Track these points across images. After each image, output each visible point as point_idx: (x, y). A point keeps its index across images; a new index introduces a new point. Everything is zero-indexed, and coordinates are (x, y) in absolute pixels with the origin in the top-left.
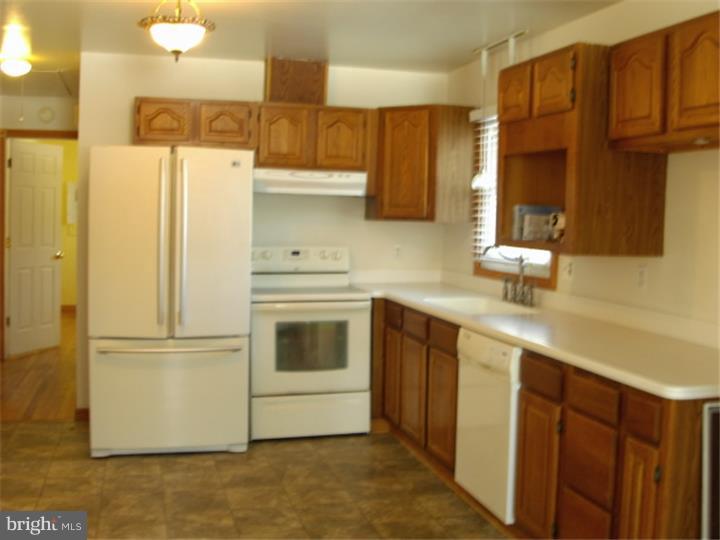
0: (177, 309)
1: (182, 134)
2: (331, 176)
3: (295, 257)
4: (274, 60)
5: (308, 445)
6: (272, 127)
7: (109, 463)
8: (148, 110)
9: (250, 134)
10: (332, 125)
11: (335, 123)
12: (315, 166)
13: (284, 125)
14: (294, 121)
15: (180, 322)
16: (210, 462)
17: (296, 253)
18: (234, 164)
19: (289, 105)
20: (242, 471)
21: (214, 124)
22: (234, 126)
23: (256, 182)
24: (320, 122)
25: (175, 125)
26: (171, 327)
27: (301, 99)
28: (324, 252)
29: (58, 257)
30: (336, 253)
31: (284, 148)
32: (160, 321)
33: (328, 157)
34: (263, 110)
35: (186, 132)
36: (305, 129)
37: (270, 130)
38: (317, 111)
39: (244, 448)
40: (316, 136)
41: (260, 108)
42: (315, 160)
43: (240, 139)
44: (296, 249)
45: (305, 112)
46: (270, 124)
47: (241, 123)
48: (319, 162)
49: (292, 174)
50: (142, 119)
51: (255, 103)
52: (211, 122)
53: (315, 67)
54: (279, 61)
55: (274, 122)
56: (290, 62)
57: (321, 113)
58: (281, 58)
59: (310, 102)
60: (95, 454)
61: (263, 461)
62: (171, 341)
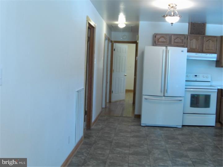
0: (166, 89)
1: (167, 43)
2: (207, 55)
3: (196, 77)
4: (191, 23)
5: (198, 128)
6: (191, 41)
7: (146, 127)
8: (158, 37)
9: (185, 43)
10: (207, 41)
11: (208, 40)
12: (202, 52)
13: (194, 41)
14: (197, 39)
15: (167, 92)
16: (172, 129)
17: (196, 76)
18: (182, 51)
19: (195, 35)
20: (181, 132)
21: (175, 40)
22: (180, 41)
23: (188, 56)
24: (204, 40)
25: (165, 41)
26: (164, 93)
27: (199, 34)
28: (204, 76)
29: (125, 75)
30: (207, 76)
31: (194, 47)
32: (161, 92)
33: (206, 49)
34: (189, 37)
35: (168, 43)
36: (200, 42)
37: (190, 42)
38: (204, 37)
39: (181, 127)
40: (203, 44)
41: (188, 36)
42: (202, 51)
43: (182, 45)
44: (196, 75)
45: (200, 37)
46: (191, 40)
47: (182, 40)
48: (203, 51)
49: (196, 54)
50: (156, 39)
51: (187, 35)
52: (174, 40)
53: (203, 25)
54: (193, 23)
55: (192, 40)
56: (196, 23)
57: (204, 38)
58: (193, 22)
59: (201, 34)
60: (142, 125)
61: (186, 130)
62: (164, 97)
